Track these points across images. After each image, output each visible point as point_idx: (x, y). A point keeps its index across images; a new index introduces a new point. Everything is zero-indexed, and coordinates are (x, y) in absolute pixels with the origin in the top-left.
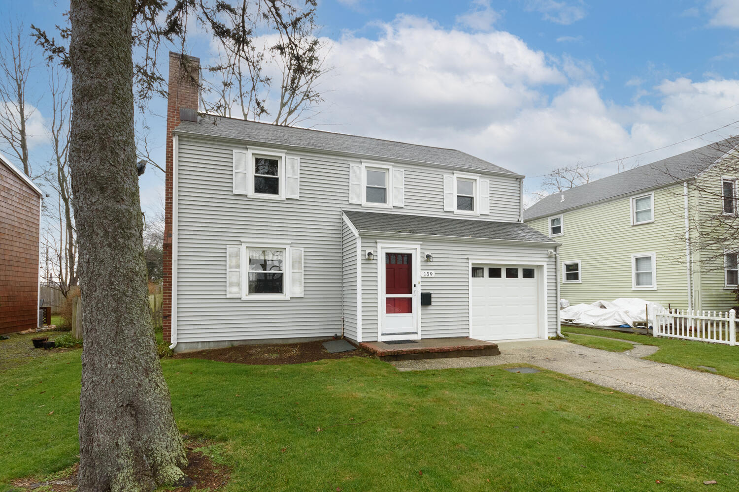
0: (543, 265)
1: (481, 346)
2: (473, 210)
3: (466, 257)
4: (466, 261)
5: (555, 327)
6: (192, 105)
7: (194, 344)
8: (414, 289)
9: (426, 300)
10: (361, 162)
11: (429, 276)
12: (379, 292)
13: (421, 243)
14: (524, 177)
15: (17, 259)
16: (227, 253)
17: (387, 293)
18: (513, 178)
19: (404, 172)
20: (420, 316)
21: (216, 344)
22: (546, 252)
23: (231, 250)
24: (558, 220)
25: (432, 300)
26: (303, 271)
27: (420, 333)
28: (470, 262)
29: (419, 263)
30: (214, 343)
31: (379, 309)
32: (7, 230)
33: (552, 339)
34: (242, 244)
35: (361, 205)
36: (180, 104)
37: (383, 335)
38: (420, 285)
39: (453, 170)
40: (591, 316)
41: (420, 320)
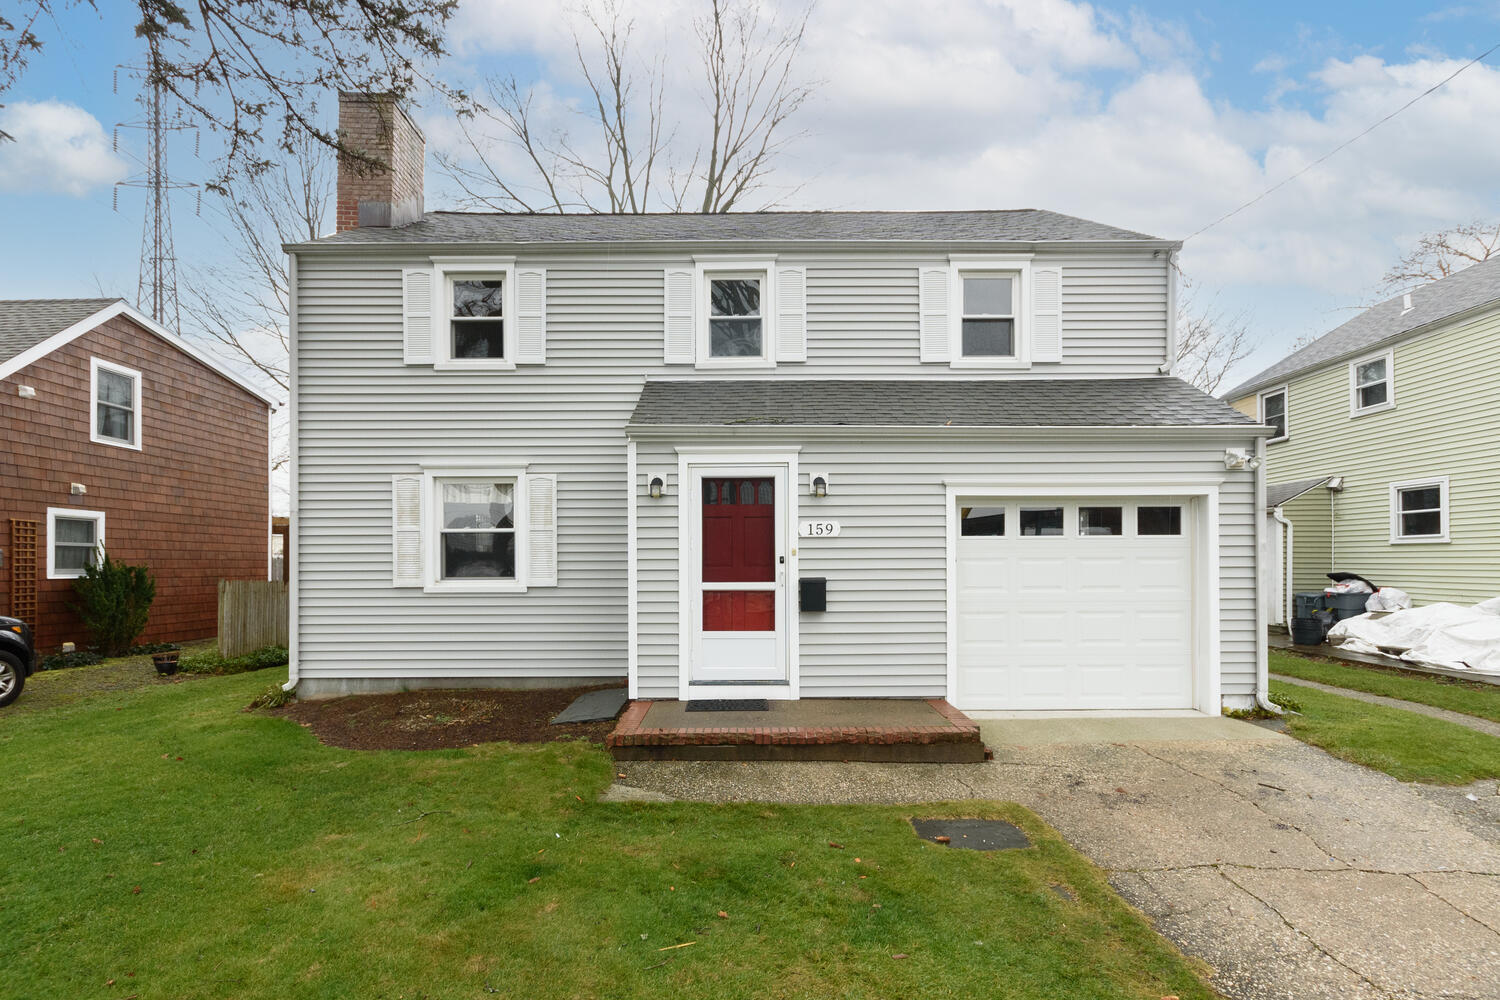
0: (1205, 497)
1: (921, 735)
2: (1013, 355)
3: (938, 480)
4: (939, 490)
5: (1251, 680)
6: (382, 193)
7: (334, 683)
8: (779, 568)
9: (813, 596)
10: (693, 262)
11: (823, 535)
12: (683, 577)
13: (799, 447)
14: (1178, 245)
15: (220, 513)
16: (394, 493)
17: (705, 579)
18: (1145, 252)
19: (805, 274)
20: (795, 640)
21: (376, 683)
22: (1219, 457)
23: (400, 486)
24: (1380, 365)
25: (829, 597)
26: (554, 528)
27: (795, 682)
28: (951, 495)
29: (794, 501)
30: (372, 682)
31: (683, 619)
32: (196, 466)
33: (1236, 715)
34: (425, 471)
35: (693, 365)
36: (360, 196)
37: (692, 683)
38: (797, 557)
39: (947, 252)
40: (1463, 641)
41: (795, 651)
